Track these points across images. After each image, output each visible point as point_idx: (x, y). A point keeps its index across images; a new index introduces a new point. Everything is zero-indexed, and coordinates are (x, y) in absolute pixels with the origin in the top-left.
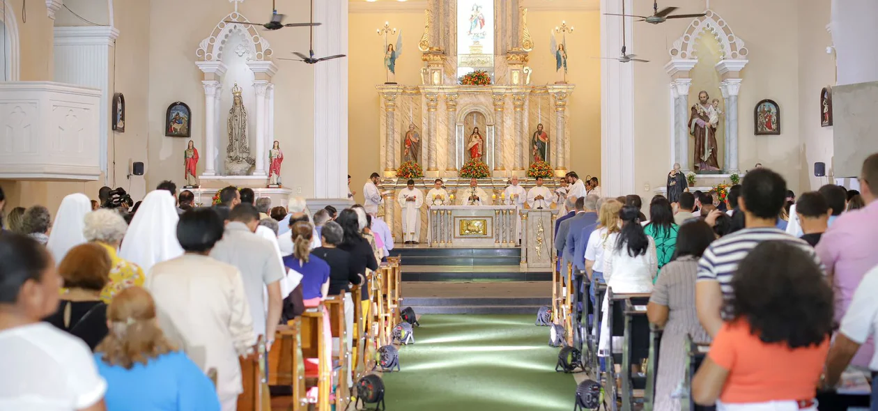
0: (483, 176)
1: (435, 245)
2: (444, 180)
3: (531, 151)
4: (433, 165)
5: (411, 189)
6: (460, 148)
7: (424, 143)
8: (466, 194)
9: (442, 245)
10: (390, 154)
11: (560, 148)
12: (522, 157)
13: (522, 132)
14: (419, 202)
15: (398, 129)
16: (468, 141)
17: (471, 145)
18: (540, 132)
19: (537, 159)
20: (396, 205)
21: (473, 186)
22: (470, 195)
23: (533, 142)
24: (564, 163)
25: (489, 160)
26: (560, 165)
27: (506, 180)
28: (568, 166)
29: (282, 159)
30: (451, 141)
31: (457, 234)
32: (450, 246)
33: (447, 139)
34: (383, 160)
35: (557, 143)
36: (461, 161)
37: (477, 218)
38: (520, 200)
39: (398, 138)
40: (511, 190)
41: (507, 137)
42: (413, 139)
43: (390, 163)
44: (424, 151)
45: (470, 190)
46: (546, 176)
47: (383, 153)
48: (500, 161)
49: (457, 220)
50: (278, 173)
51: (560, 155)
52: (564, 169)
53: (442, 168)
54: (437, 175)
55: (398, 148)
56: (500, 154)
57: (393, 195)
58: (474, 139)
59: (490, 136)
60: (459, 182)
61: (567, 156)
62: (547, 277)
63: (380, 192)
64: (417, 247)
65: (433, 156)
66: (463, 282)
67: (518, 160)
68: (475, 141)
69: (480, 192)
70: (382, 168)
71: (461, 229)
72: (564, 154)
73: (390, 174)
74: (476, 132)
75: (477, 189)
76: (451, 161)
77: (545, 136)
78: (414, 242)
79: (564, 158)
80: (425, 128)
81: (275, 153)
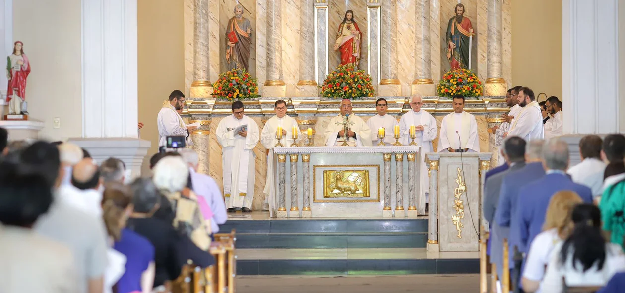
0: (362, 95)
1: (282, 215)
2: (295, 102)
3: (443, 51)
4: (276, 76)
5: (238, 116)
6: (323, 47)
7: (260, 39)
8: (333, 125)
9: (294, 214)
10: (201, 58)
11: (495, 45)
12: (428, 62)
13: (428, 19)
14: (251, 140)
15: (214, 13)
16: (337, 34)
17: (340, 41)
18: (459, 19)
19: (455, 66)
20: (213, 144)
21: (346, 113)
22: (340, 128)
23: (448, 36)
24: (501, 73)
25: (372, 67)
26: (495, 74)
27: (401, 101)
28: (508, 78)
29: (28, 71)
30: (306, 35)
31: (320, 195)
32: (306, 215)
33: (300, 32)
34: (189, 67)
35: (489, 37)
36: (323, 69)
37: (353, 167)
38: (426, 136)
39: (215, 29)
40: (411, 119)
41: (403, 26)
42: (240, 31)
43: (202, 74)
44: (261, 51)
45: (340, 119)
46: (470, 95)
47: (188, 54)
48: (391, 69)
49: (320, 172)
50: (21, 94)
51: (495, 59)
52: (501, 81)
53: (290, 81)
54: (281, 93)
55: (215, 46)
56: (391, 57)
57: (206, 128)
58: (345, 31)
59: (373, 25)
60: (321, 105)
61: (507, 59)
62: (471, 266)
63: (185, 124)
64: (249, 217)
65: (276, 60)
66: (331, 276)
67: (422, 67)
68: (348, 34)
69: (356, 123)
70: (188, 82)
71: (327, 186)
72: (501, 55)
73: (202, 92)
74: (349, 19)
75: (353, 117)
76: (306, 68)
77: (469, 25)
78: (244, 210)
79: (501, 63)
80: (261, 13)
81: (17, 61)
